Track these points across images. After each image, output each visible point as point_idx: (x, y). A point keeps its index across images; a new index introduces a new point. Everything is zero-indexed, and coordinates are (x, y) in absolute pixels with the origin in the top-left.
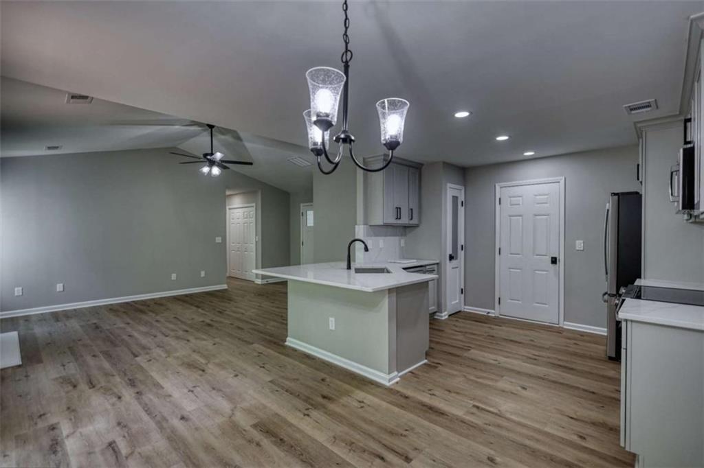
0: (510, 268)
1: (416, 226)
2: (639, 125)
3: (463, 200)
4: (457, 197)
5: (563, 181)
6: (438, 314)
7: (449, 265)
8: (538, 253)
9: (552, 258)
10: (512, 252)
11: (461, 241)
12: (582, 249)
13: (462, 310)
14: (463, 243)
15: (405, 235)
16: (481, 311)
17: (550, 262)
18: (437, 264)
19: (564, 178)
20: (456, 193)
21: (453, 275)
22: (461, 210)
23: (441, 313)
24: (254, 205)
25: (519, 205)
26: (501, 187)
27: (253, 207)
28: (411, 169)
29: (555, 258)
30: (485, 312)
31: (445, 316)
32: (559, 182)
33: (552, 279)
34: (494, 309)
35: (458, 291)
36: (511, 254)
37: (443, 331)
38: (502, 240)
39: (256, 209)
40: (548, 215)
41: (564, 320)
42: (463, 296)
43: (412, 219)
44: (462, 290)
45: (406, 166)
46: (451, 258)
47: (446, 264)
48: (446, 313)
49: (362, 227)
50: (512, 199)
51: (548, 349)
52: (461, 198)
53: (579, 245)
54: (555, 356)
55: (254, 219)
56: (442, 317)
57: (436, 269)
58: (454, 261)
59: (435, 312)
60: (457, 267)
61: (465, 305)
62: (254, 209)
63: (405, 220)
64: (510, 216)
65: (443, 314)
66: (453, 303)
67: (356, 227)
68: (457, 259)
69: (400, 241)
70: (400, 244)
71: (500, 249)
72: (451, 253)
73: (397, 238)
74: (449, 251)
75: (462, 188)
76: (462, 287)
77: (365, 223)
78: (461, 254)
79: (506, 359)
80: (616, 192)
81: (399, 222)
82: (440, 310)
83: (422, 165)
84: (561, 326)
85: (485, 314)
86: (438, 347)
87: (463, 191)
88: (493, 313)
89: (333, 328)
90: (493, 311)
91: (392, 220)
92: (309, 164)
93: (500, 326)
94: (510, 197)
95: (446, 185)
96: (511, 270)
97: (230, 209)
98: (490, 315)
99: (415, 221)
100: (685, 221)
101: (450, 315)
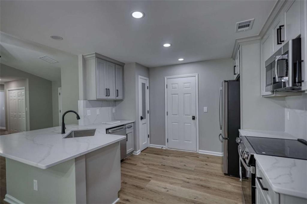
0: (172, 123)
1: (121, 100)
2: (238, 41)
3: (148, 85)
4: (145, 84)
5: (197, 76)
6: (134, 152)
7: (141, 122)
8: (186, 114)
9: (193, 116)
10: (174, 114)
11: (147, 108)
12: (206, 111)
13: (149, 147)
14: (148, 110)
15: (116, 106)
16: (159, 147)
17: (192, 119)
18: (134, 122)
19: (197, 74)
20: (144, 82)
21: (143, 128)
22: (147, 91)
23: (136, 151)
24: (24, 88)
25: (177, 88)
26: (167, 79)
27: (23, 89)
28: (116, 65)
29: (194, 117)
30: (160, 147)
31: (139, 152)
32: (195, 76)
33: (193, 127)
34: (165, 145)
35: (147, 136)
36: (173, 115)
37: (136, 165)
38: (168, 108)
39: (26, 91)
40: (190, 94)
41: (199, 149)
42: (149, 138)
43: (118, 96)
44: (149, 135)
45: (114, 63)
46: (142, 118)
47: (139, 122)
48: (139, 150)
49: (82, 101)
50: (173, 85)
51: (193, 171)
52: (147, 85)
53: (205, 109)
54: (198, 177)
55: (24, 97)
56: (137, 153)
57: (133, 126)
58: (143, 120)
59: (133, 151)
60: (146, 123)
61: (150, 144)
62: (24, 90)
63: (113, 96)
64: (172, 94)
65: (137, 152)
66: (143, 144)
67: (79, 101)
68: (145, 118)
69: (112, 110)
70: (112, 111)
71: (167, 112)
72: (142, 116)
73: (110, 108)
74: (141, 114)
75: (148, 79)
76: (149, 134)
77: (85, 99)
78: (148, 115)
79: (171, 186)
80: (226, 80)
81: (109, 98)
82: (135, 149)
83: (125, 64)
84: (197, 152)
85: (161, 148)
86: (130, 181)
87: (148, 81)
88: (165, 147)
89: (37, 190)
90: (165, 146)
91: (104, 97)
92: (56, 62)
93: (168, 156)
94: (172, 84)
95: (138, 76)
96: (173, 123)
97: (9, 90)
98: (163, 148)
99: (120, 97)
100: (262, 96)
101: (141, 151)
